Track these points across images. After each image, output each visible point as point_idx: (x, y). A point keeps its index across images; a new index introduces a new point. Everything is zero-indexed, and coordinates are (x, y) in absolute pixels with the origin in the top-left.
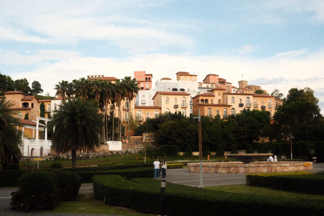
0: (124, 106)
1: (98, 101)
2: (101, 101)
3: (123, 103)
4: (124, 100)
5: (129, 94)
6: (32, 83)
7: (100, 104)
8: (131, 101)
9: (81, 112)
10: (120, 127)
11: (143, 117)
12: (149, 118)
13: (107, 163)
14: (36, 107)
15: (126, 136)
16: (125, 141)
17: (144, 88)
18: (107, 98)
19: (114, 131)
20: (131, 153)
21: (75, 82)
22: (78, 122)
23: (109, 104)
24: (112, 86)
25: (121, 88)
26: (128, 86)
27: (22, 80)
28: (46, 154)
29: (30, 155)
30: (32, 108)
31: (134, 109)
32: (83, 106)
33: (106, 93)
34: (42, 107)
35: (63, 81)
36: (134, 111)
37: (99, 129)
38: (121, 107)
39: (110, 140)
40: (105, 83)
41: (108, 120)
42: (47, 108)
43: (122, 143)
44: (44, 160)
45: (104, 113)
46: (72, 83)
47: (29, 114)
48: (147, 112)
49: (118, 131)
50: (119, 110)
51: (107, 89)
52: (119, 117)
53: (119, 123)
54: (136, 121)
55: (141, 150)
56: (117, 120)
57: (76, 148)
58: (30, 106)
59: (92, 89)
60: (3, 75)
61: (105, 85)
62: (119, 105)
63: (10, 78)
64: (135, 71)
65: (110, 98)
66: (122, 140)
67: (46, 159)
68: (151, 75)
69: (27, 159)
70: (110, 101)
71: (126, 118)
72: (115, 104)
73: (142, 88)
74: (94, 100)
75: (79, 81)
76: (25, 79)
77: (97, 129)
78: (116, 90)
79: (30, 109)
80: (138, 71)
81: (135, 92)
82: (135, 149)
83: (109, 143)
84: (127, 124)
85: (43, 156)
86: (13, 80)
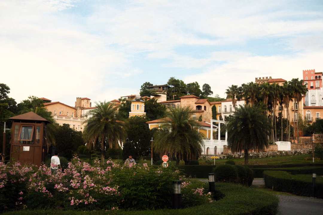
0: (292, 107)
1: (267, 103)
2: (269, 103)
3: (292, 104)
4: (292, 101)
5: (297, 96)
6: (203, 85)
7: (269, 106)
8: (300, 103)
9: (253, 117)
10: (288, 128)
11: (312, 118)
12: (320, 119)
13: (276, 162)
14: (209, 108)
15: (295, 137)
16: (294, 141)
17: (314, 87)
18: (275, 100)
19: (283, 132)
20: (300, 153)
21: (244, 86)
22: (250, 126)
23: (277, 106)
24: (280, 88)
25: (289, 90)
26: (296, 87)
27: (193, 84)
28: (220, 153)
29: (206, 153)
30: (204, 111)
31: (303, 109)
32: (254, 112)
33: (274, 95)
34: (214, 109)
35: (233, 86)
36: (303, 111)
37: (268, 131)
38: (290, 108)
39: (279, 141)
40: (273, 86)
41: (276, 121)
42: (218, 110)
43: (291, 143)
44: (218, 157)
45: (272, 114)
46: (241, 87)
47: (202, 116)
48: (316, 113)
49: (286, 131)
50: (287, 111)
51: (275, 91)
52: (287, 118)
53: (287, 124)
54: (306, 122)
55: (310, 150)
56: (286, 121)
57: (248, 147)
58: (203, 109)
59: (261, 92)
60: (177, 80)
61: (272, 88)
62: (287, 106)
63: (183, 82)
64: (303, 71)
65: (278, 100)
66: (291, 140)
67: (220, 157)
68: (322, 73)
69: (203, 157)
70: (278, 102)
71: (295, 118)
72: (283, 105)
73: (312, 87)
74: (262, 103)
75: (247, 85)
76: (196, 82)
77: (267, 132)
78: (284, 93)
79: (203, 112)
80: (307, 70)
81: (303, 93)
82: (305, 149)
83: (278, 143)
84: (296, 125)
85: (217, 154)
86: (185, 84)
